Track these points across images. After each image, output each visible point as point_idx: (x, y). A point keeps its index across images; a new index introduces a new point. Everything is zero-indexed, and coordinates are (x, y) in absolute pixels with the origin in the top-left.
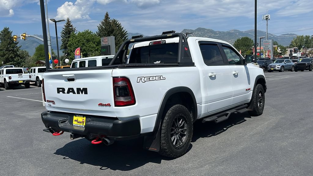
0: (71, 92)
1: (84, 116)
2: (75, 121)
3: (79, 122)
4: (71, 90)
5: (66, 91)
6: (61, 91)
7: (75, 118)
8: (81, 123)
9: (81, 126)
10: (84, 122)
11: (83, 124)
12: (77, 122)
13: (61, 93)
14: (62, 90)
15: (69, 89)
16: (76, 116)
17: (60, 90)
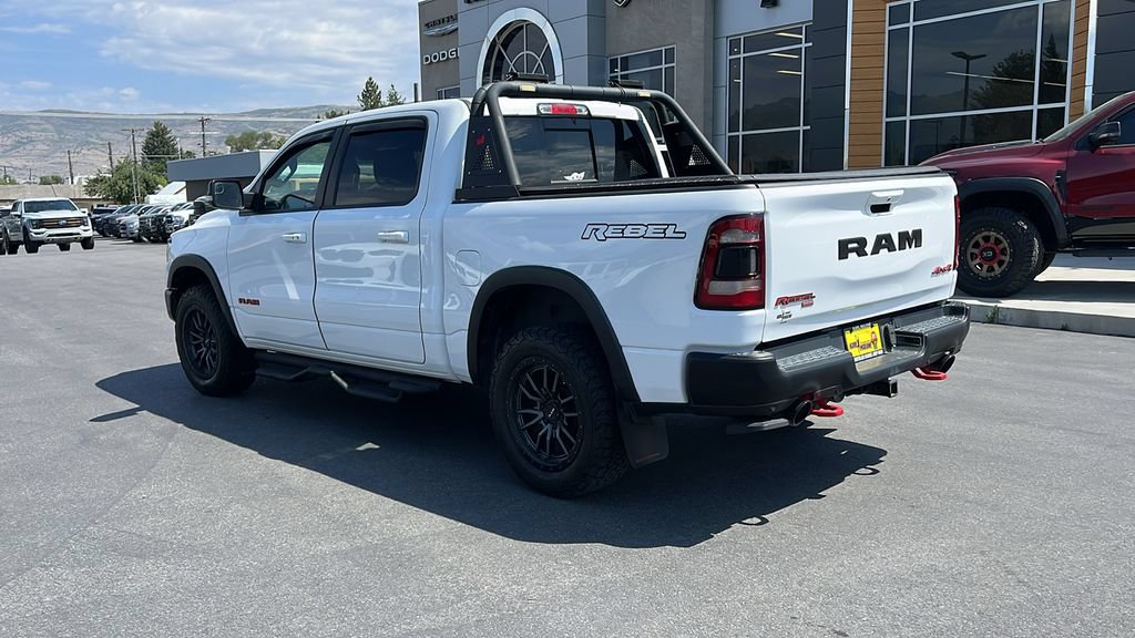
0: (884, 247)
1: (872, 321)
2: (854, 345)
3: (863, 347)
4: (884, 242)
5: (869, 249)
6: (852, 250)
7: (850, 337)
8: (869, 345)
9: (875, 354)
10: (876, 340)
11: (875, 347)
12: (857, 349)
13: (852, 256)
14: (855, 245)
15: (879, 238)
16: (851, 331)
17: (850, 246)
